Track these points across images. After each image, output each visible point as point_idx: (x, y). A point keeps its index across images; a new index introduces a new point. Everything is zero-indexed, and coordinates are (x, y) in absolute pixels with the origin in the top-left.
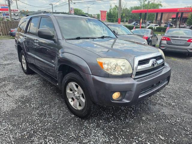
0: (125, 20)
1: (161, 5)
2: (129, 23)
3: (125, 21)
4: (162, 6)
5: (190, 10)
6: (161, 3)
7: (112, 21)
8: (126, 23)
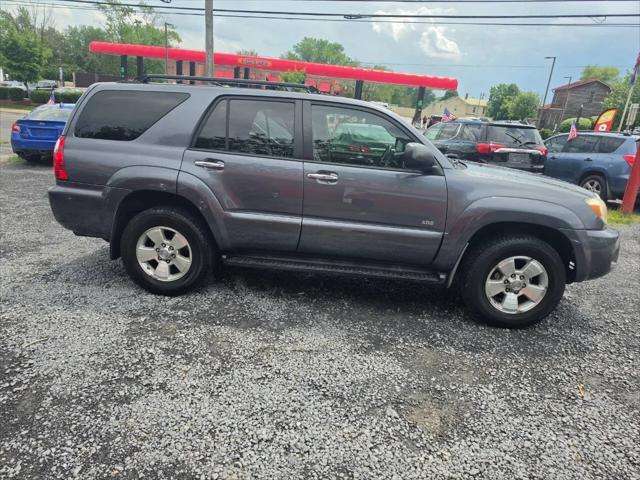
0: (61, 71)
1: (176, 36)
2: (77, 86)
3: (61, 78)
4: (179, 41)
5: (270, 64)
6: (175, 31)
7: (28, 73)
8: (66, 83)
